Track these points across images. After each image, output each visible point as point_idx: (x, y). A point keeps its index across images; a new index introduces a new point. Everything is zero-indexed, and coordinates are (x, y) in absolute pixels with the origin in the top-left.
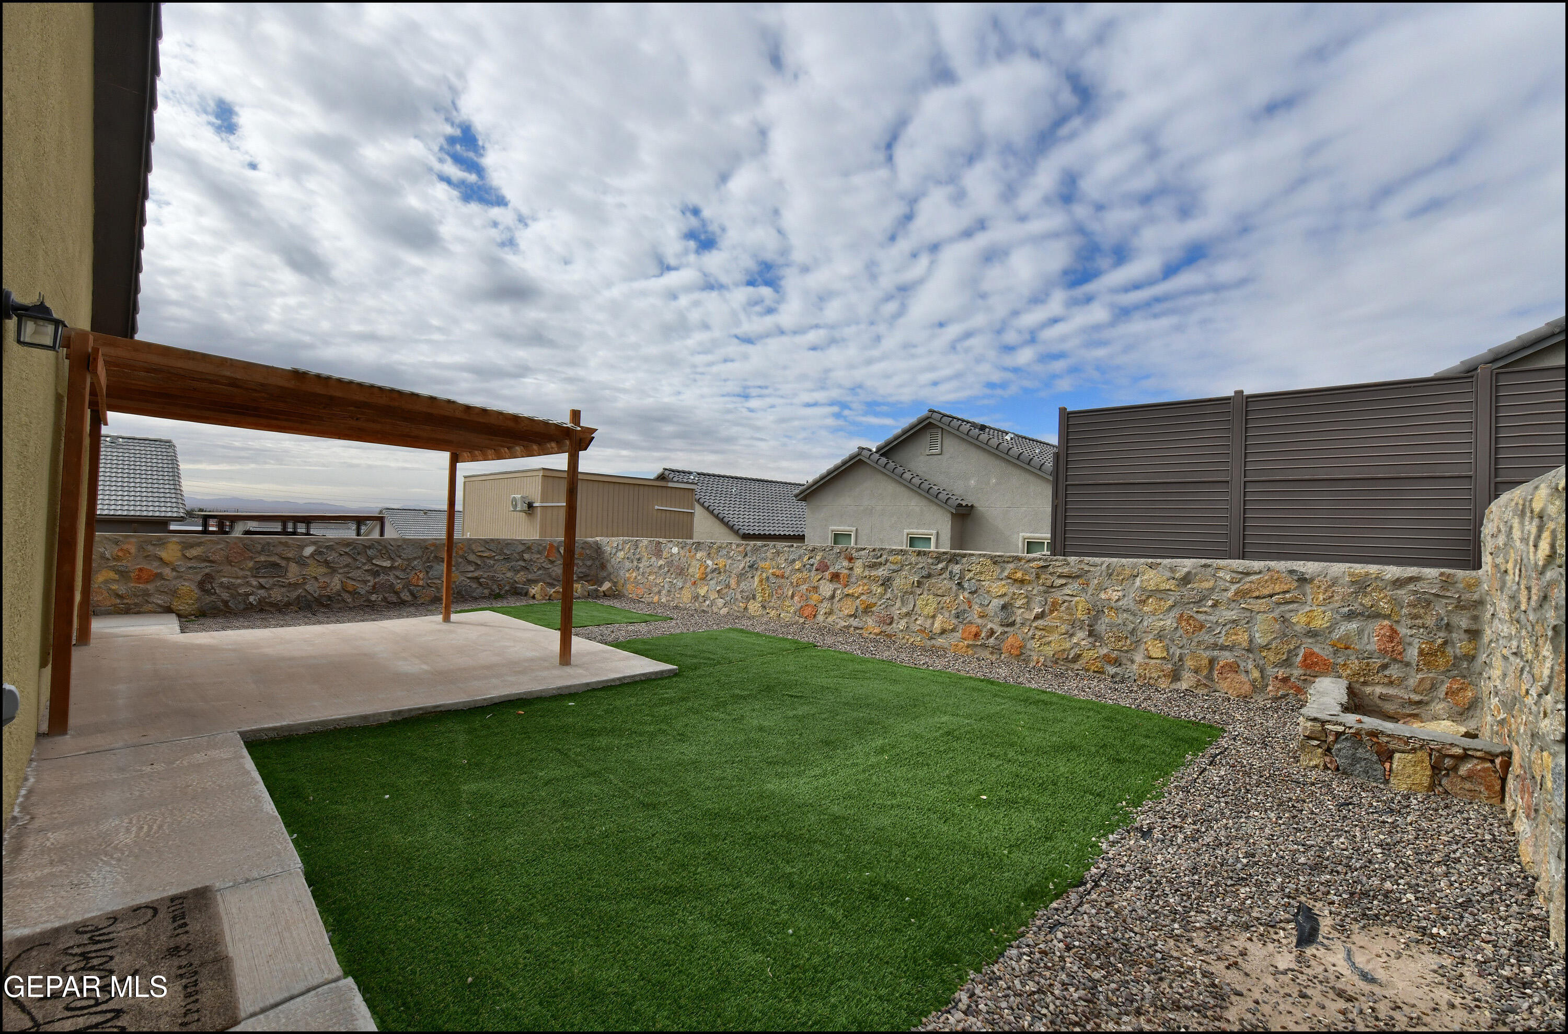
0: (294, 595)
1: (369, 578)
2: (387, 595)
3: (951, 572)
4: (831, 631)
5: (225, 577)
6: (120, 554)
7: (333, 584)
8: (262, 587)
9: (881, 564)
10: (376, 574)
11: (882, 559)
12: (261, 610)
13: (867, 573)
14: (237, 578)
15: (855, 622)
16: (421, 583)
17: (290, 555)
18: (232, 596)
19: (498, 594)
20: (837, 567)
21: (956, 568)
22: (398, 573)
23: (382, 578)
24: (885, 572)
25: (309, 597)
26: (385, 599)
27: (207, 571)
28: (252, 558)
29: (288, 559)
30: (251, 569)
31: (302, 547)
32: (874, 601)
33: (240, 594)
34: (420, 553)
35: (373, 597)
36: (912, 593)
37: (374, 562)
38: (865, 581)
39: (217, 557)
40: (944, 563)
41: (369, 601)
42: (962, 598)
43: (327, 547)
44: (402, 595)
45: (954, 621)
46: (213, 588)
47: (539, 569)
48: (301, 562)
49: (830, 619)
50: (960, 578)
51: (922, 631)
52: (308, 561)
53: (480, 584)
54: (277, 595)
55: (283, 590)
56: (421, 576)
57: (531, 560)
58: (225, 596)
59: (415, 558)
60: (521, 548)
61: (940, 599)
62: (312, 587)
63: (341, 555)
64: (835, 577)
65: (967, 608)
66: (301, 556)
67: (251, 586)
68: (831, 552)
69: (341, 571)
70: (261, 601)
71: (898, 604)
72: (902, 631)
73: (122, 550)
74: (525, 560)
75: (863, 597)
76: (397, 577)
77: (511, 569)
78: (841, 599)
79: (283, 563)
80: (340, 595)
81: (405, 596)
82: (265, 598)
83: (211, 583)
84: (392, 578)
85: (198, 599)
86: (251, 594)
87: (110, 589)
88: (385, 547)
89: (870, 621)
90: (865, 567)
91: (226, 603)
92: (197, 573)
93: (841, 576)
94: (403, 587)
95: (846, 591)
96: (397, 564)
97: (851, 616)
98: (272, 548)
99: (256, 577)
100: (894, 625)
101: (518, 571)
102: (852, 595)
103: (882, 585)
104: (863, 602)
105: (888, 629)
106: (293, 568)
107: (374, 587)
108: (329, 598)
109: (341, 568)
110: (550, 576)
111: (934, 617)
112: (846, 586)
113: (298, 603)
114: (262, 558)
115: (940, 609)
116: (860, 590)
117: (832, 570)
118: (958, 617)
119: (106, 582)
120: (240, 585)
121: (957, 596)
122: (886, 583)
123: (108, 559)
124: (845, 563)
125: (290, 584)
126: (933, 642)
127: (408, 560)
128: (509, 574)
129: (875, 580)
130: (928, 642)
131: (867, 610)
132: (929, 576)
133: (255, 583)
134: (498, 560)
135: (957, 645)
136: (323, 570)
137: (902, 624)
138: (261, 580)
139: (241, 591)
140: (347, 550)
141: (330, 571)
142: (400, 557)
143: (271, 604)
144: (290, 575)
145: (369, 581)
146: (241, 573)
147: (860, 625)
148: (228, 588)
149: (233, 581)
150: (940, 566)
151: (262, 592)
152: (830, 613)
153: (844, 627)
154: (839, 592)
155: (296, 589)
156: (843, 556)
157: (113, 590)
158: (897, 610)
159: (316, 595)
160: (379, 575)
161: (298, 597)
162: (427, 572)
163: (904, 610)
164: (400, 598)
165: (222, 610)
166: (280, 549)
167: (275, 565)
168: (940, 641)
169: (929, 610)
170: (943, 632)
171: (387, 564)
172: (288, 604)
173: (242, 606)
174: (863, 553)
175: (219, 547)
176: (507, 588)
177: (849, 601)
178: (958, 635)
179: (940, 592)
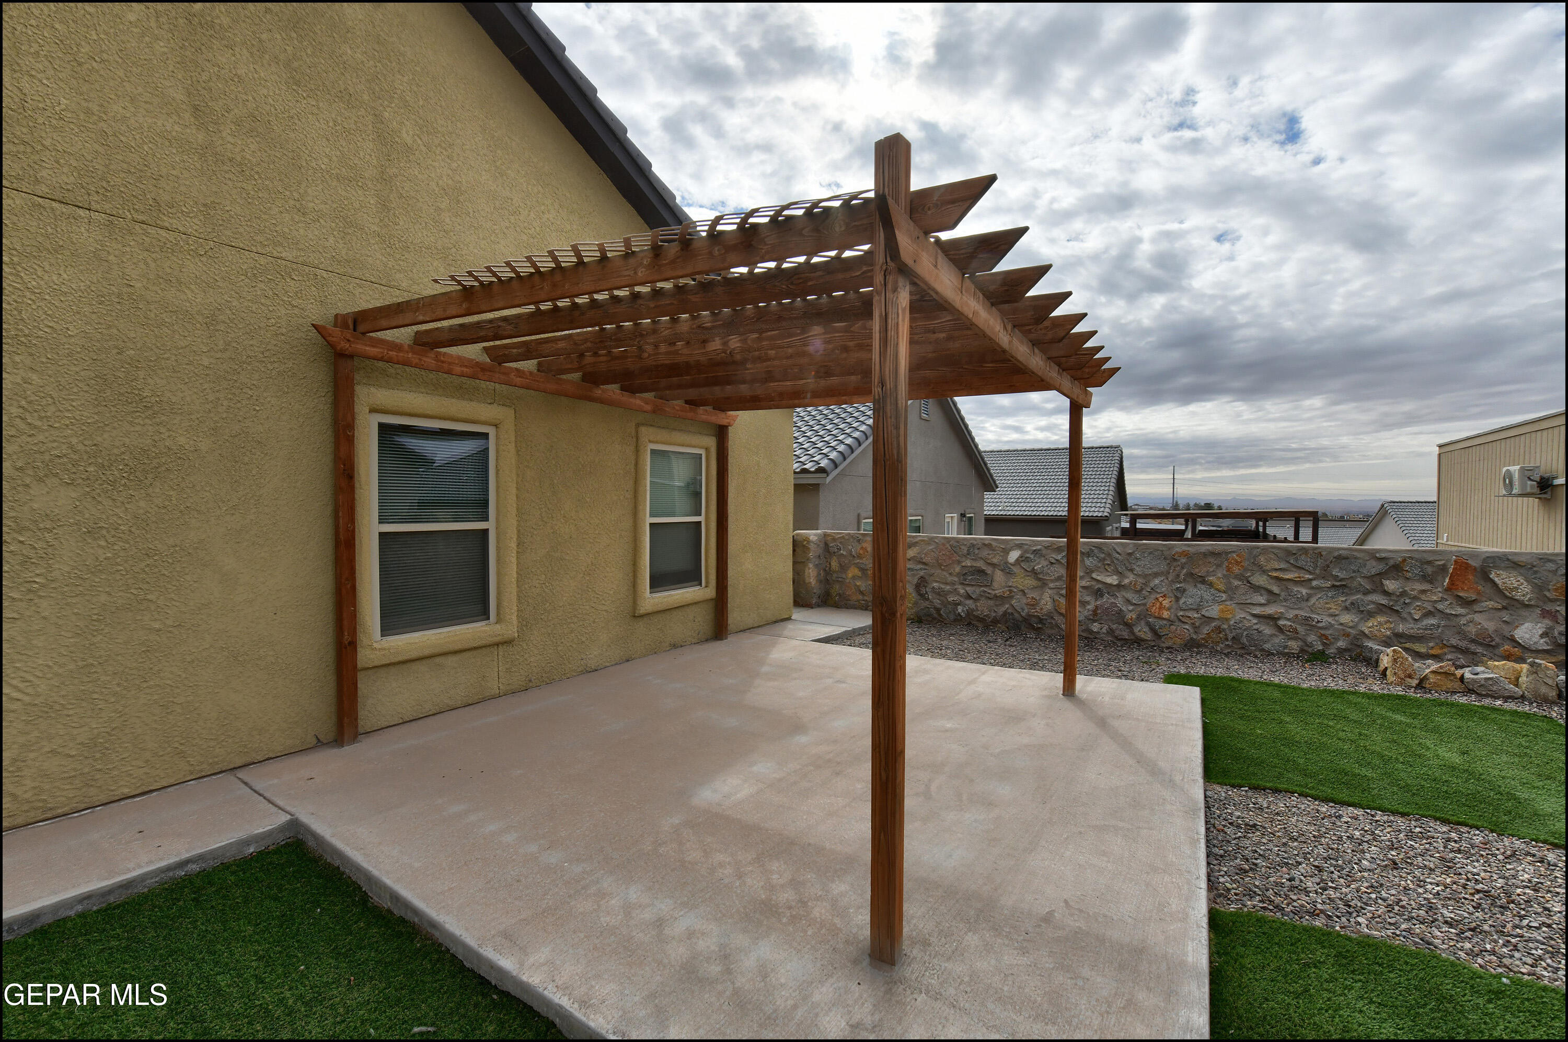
0: (1001, 610)
1: (1088, 598)
2: (1114, 627)
5: (937, 582)
6: (861, 552)
7: (1043, 602)
8: (969, 597)
10: (1098, 594)
12: (969, 624)
14: (946, 584)
16: (1166, 614)
17: (995, 561)
18: (942, 603)
19: (1322, 653)
22: (1129, 595)
23: (1106, 600)
25: (1016, 615)
26: (1111, 632)
27: (922, 573)
28: (959, 562)
29: (993, 565)
30: (958, 575)
31: (1006, 552)
33: (949, 603)
34: (1163, 567)
35: (1095, 627)
37: (1094, 575)
39: (927, 559)
41: (1091, 632)
43: (1035, 552)
44: (1136, 630)
46: (926, 593)
47: (1429, 614)
48: (1007, 570)
52: (1015, 569)
53: (1280, 629)
54: (983, 608)
55: (991, 603)
56: (1166, 603)
57: (1404, 594)
58: (937, 602)
59: (1156, 575)
60: (1374, 568)
62: (1019, 603)
63: (1052, 563)
66: (1007, 563)
67: (959, 594)
69: (1051, 585)
70: (969, 613)
73: (862, 548)
74: (1386, 593)
76: (1128, 601)
77: (1352, 607)
79: (989, 570)
80: (1052, 618)
81: (1142, 631)
82: (973, 610)
83: (926, 587)
84: (1120, 602)
85: (916, 603)
86: (959, 604)
87: (856, 585)
88: (1109, 555)
91: (938, 610)
92: (914, 575)
94: (1139, 618)
96: (1126, 581)
98: (977, 551)
99: (963, 584)
101: (1371, 615)
106: (999, 576)
107: (1095, 612)
108: (1041, 620)
109: (1052, 581)
110: (1461, 633)
113: (1006, 622)
114: (968, 563)
119: (854, 577)
120: (950, 592)
123: (854, 556)
125: (996, 596)
127: (1145, 576)
128: (1346, 618)
133: (962, 591)
134: (1318, 588)
136: (1030, 582)
138: (968, 589)
139: (950, 599)
140: (1059, 557)
141: (1040, 583)
142: (1132, 570)
143: (981, 620)
144: (995, 585)
145: (1088, 603)
146: (950, 579)
148: (939, 594)
149: (943, 586)
151: (969, 602)
155: (1002, 604)
157: (858, 586)
159: (1023, 614)
160: (1102, 596)
161: (1005, 613)
162: (1177, 599)
164: (1133, 633)
165: (934, 619)
166: (985, 553)
167: (981, 572)
171: (1113, 580)
172: (995, 622)
173: (952, 617)
175: (930, 548)
176: (1341, 644)
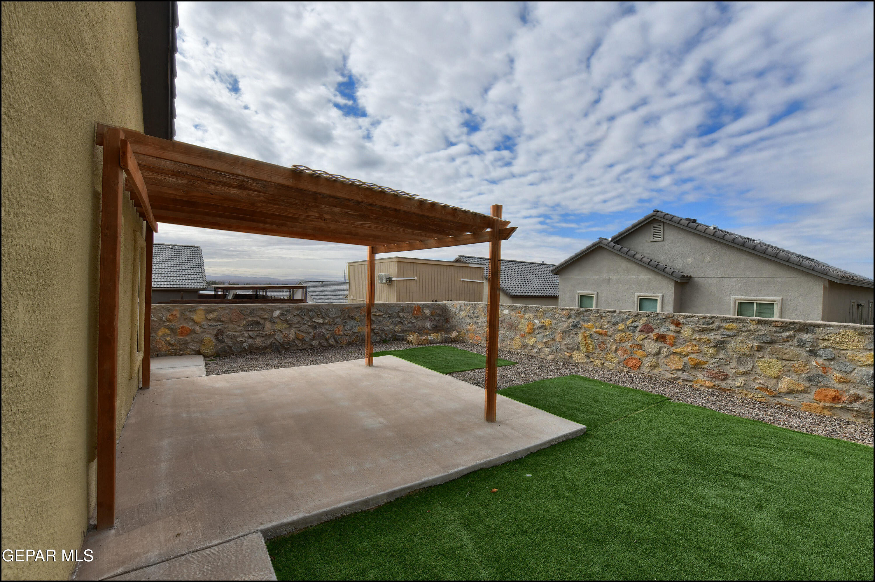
0: (269, 342)
1: (311, 331)
2: (321, 341)
3: (800, 341)
4: (658, 381)
5: (230, 331)
6: (171, 317)
7: (290, 335)
8: (250, 337)
9: (712, 330)
10: (315, 328)
11: (715, 326)
12: (250, 352)
13: (696, 336)
14: (236, 332)
15: (684, 376)
16: (341, 333)
17: (266, 316)
18: (234, 344)
19: (385, 339)
20: (662, 330)
21: (807, 337)
22: (327, 327)
23: (318, 330)
24: (717, 337)
25: (277, 343)
26: (320, 344)
27: (219, 327)
28: (244, 319)
29: (265, 319)
30: (244, 326)
31: (272, 311)
32: (704, 359)
33: (238, 342)
34: (339, 314)
35: (314, 343)
36: (750, 356)
37: (313, 320)
38: (694, 342)
39: (224, 319)
40: (791, 333)
41: (311, 345)
42: (814, 363)
43: (287, 311)
44: (330, 341)
45: (808, 384)
46: (223, 338)
47: (409, 323)
48: (273, 321)
49: (656, 371)
50: (812, 346)
51: (764, 389)
52: (277, 320)
53: (375, 333)
54: (259, 342)
55: (263, 339)
56: (341, 329)
57: (404, 317)
58: (230, 343)
59: (337, 317)
60: (397, 309)
61: (785, 363)
62: (279, 337)
63: (295, 316)
64: (661, 338)
65: (820, 372)
66: (272, 317)
67: (244, 337)
68: (657, 318)
69: (295, 326)
70: (250, 346)
71: (734, 364)
72: (739, 387)
73: (172, 315)
74: (400, 317)
75: (692, 356)
76: (327, 330)
77: (393, 323)
78: (666, 356)
79: (262, 322)
80: (295, 342)
81: (332, 342)
82: (252, 344)
83: (222, 335)
84: (324, 331)
85: (215, 346)
86: (244, 342)
87: (166, 340)
88: (320, 310)
89: (700, 376)
90: (694, 331)
91: (230, 348)
92: (214, 329)
93: (668, 338)
94: (331, 336)
95: (673, 349)
96: (326, 321)
97: (679, 370)
98: (255, 312)
99: (247, 331)
100: (729, 381)
101: (396, 325)
102: (680, 354)
103: (714, 347)
104: (693, 360)
105: (722, 384)
106: (268, 325)
107: (314, 336)
108: (289, 343)
109: (295, 324)
110: (415, 327)
111: (778, 378)
112: (672, 346)
113: (271, 347)
114: (250, 319)
115: (788, 372)
116: (689, 349)
117: (657, 332)
118: (810, 380)
119: (164, 335)
120: (238, 336)
121: (808, 362)
122: (719, 345)
123: (164, 321)
124: (672, 327)
125: (266, 335)
126: (777, 400)
127: (333, 318)
128: (392, 327)
129: (707, 342)
130: (772, 399)
131: (698, 366)
132: (772, 342)
133: (246, 335)
134: (385, 318)
135: (809, 406)
136: (285, 326)
137: (740, 381)
138: (249, 333)
139: (239, 340)
140: (298, 312)
141: (289, 326)
142: (328, 316)
143: (256, 348)
144: (266, 329)
145: (311, 332)
146: (238, 329)
147: (690, 378)
148: (231, 338)
149: (233, 333)
150: (785, 334)
151: (251, 341)
152: (656, 366)
153: (672, 378)
154: (665, 350)
155: (270, 338)
156: (669, 321)
157: (168, 341)
158: (731, 368)
159: (281, 342)
160: (316, 329)
161: (271, 343)
162: (344, 326)
163: (742, 369)
164: (329, 343)
165: (228, 353)
166: (260, 313)
167: (258, 323)
168: (787, 400)
169: (775, 372)
170: (790, 392)
171: (321, 321)
172: (265, 348)
173: (239, 350)
174: (691, 319)
175: (226, 312)
176: (390, 336)
177: (676, 358)
178: (812, 396)
179: (784, 357)
